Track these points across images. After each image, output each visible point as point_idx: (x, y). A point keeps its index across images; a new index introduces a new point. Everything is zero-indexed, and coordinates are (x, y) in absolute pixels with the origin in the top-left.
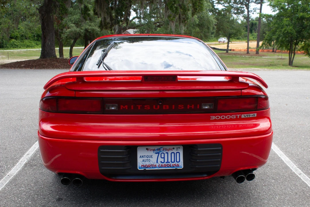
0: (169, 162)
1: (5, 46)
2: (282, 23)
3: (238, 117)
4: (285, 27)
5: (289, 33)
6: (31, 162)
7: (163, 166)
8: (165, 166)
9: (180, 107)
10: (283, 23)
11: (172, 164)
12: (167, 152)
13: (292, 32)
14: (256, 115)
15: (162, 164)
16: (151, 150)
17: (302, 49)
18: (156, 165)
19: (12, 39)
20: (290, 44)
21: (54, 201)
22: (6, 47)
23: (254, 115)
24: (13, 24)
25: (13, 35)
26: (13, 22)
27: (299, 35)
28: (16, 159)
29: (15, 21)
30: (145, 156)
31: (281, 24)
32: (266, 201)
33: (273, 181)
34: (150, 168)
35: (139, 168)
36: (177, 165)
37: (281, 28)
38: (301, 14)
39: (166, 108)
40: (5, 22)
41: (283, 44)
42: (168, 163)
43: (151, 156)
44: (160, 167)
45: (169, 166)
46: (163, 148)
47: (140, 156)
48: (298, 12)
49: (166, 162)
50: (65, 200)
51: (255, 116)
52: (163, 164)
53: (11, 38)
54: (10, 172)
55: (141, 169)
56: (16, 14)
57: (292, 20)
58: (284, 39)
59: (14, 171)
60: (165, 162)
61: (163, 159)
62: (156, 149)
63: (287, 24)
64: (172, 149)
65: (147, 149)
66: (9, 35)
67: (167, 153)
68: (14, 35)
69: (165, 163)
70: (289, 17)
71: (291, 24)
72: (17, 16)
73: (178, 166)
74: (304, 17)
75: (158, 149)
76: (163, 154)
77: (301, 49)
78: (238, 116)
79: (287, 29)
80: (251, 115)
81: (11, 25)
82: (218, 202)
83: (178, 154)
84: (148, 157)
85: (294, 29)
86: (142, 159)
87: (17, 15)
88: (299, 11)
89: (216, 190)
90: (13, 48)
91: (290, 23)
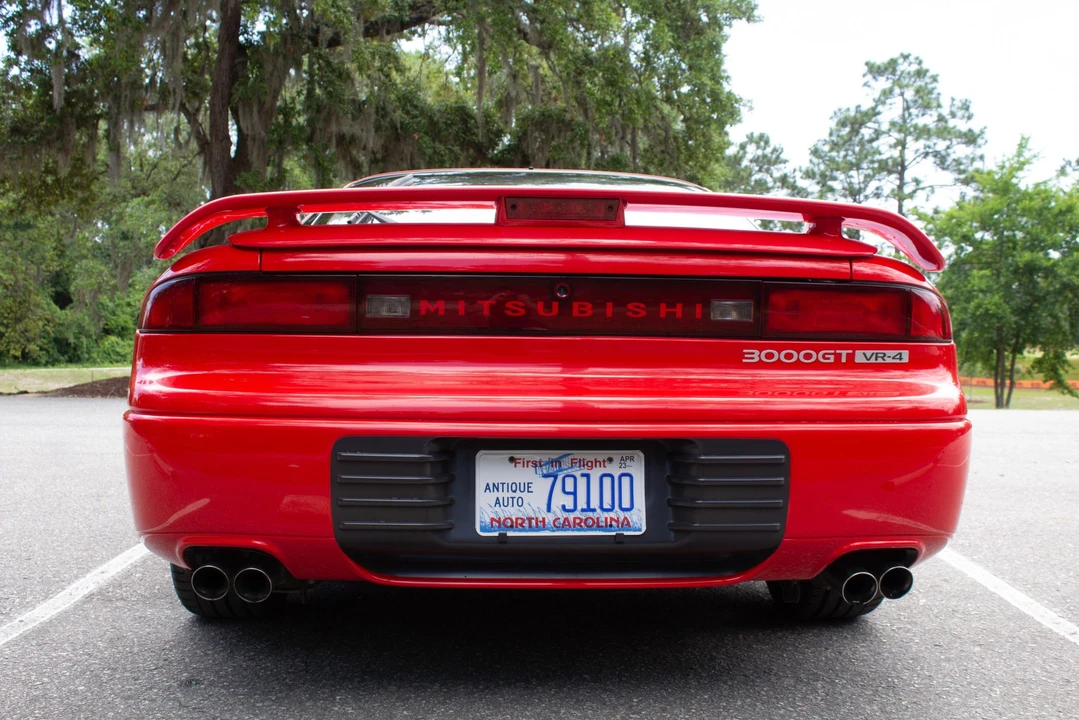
0: (594, 510)
1: (86, 356)
2: (966, 283)
3: (844, 360)
4: (977, 297)
5: (993, 316)
6: (110, 589)
7: (572, 524)
8: (579, 524)
9: (634, 312)
10: (970, 286)
11: (604, 516)
12: (585, 471)
13: (1000, 311)
14: (906, 356)
15: (566, 515)
16: (526, 464)
17: (1036, 370)
18: (544, 519)
19: (109, 334)
20: (995, 351)
21: (170, 686)
22: (88, 360)
23: (900, 354)
24: (114, 277)
25: (112, 324)
26: (114, 272)
27: (1023, 323)
28: (57, 582)
29: (119, 270)
30: (505, 486)
31: (964, 289)
32: (956, 699)
33: (977, 649)
34: (524, 529)
35: (482, 530)
36: (621, 520)
37: (965, 301)
38: (1027, 256)
39: (584, 312)
40: (89, 273)
41: (975, 353)
42: (590, 514)
43: (528, 487)
44: (558, 528)
45: (592, 525)
46: (571, 457)
47: (488, 484)
48: (1014, 248)
49: (583, 510)
50: (212, 684)
51: (902, 361)
52: (571, 516)
53: (107, 332)
54: (30, 613)
55: (489, 531)
56: (124, 246)
57: (998, 275)
58: (976, 335)
59: (44, 612)
60: (579, 508)
61: (572, 497)
62: (547, 460)
63: (983, 287)
64: (604, 461)
65: (512, 460)
66: (101, 324)
67: (587, 476)
68: (116, 322)
69: (577, 514)
70: (988, 265)
71: (996, 287)
72: (126, 254)
73: (626, 524)
74: (1035, 265)
75: (552, 462)
76: (572, 479)
77: (1033, 367)
78: (840, 354)
79: (986, 302)
80: (890, 355)
81: (107, 282)
82: (776, 698)
83: (626, 481)
84: (514, 487)
85: (1008, 303)
86: (492, 496)
87: (128, 251)
88: (1018, 247)
89: (771, 670)
90: (111, 362)
91: (991, 283)
